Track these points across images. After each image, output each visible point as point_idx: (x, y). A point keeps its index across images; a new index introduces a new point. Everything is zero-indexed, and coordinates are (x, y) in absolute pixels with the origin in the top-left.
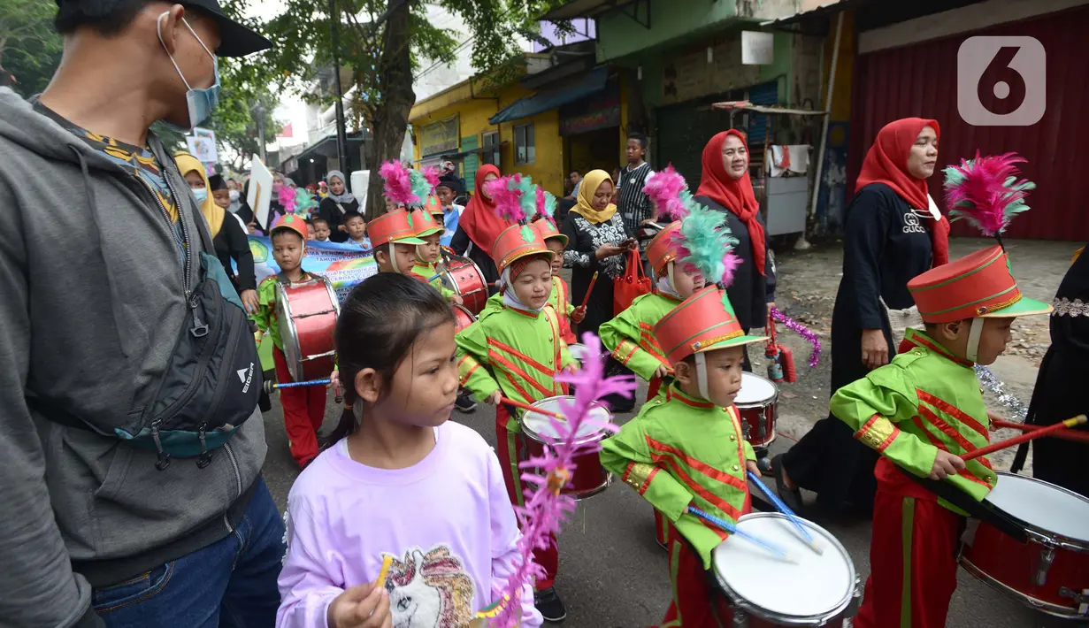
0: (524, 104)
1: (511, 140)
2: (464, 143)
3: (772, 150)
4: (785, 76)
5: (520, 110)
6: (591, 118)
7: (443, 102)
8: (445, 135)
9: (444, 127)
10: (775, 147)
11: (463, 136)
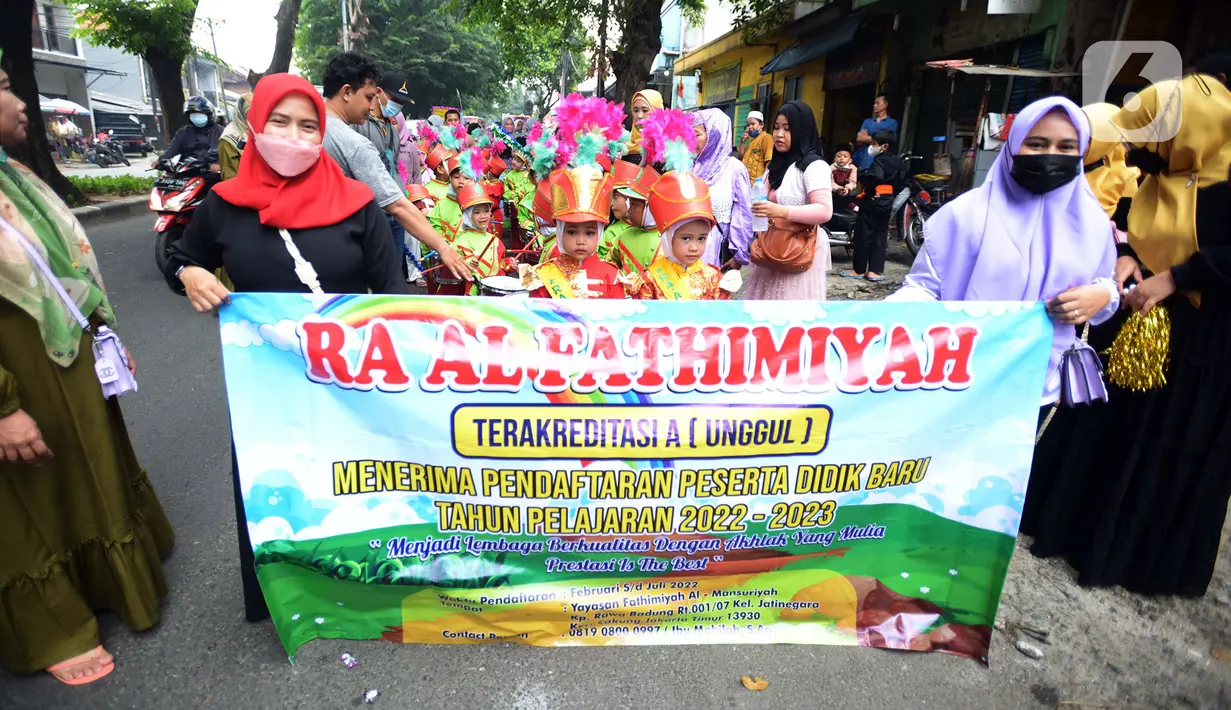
0: (791, 53)
1: (781, 92)
2: (743, 94)
3: (988, 117)
4: (1054, 27)
5: (788, 59)
6: (853, 72)
7: (722, 48)
8: (727, 84)
9: (727, 75)
10: (992, 115)
11: (742, 86)
